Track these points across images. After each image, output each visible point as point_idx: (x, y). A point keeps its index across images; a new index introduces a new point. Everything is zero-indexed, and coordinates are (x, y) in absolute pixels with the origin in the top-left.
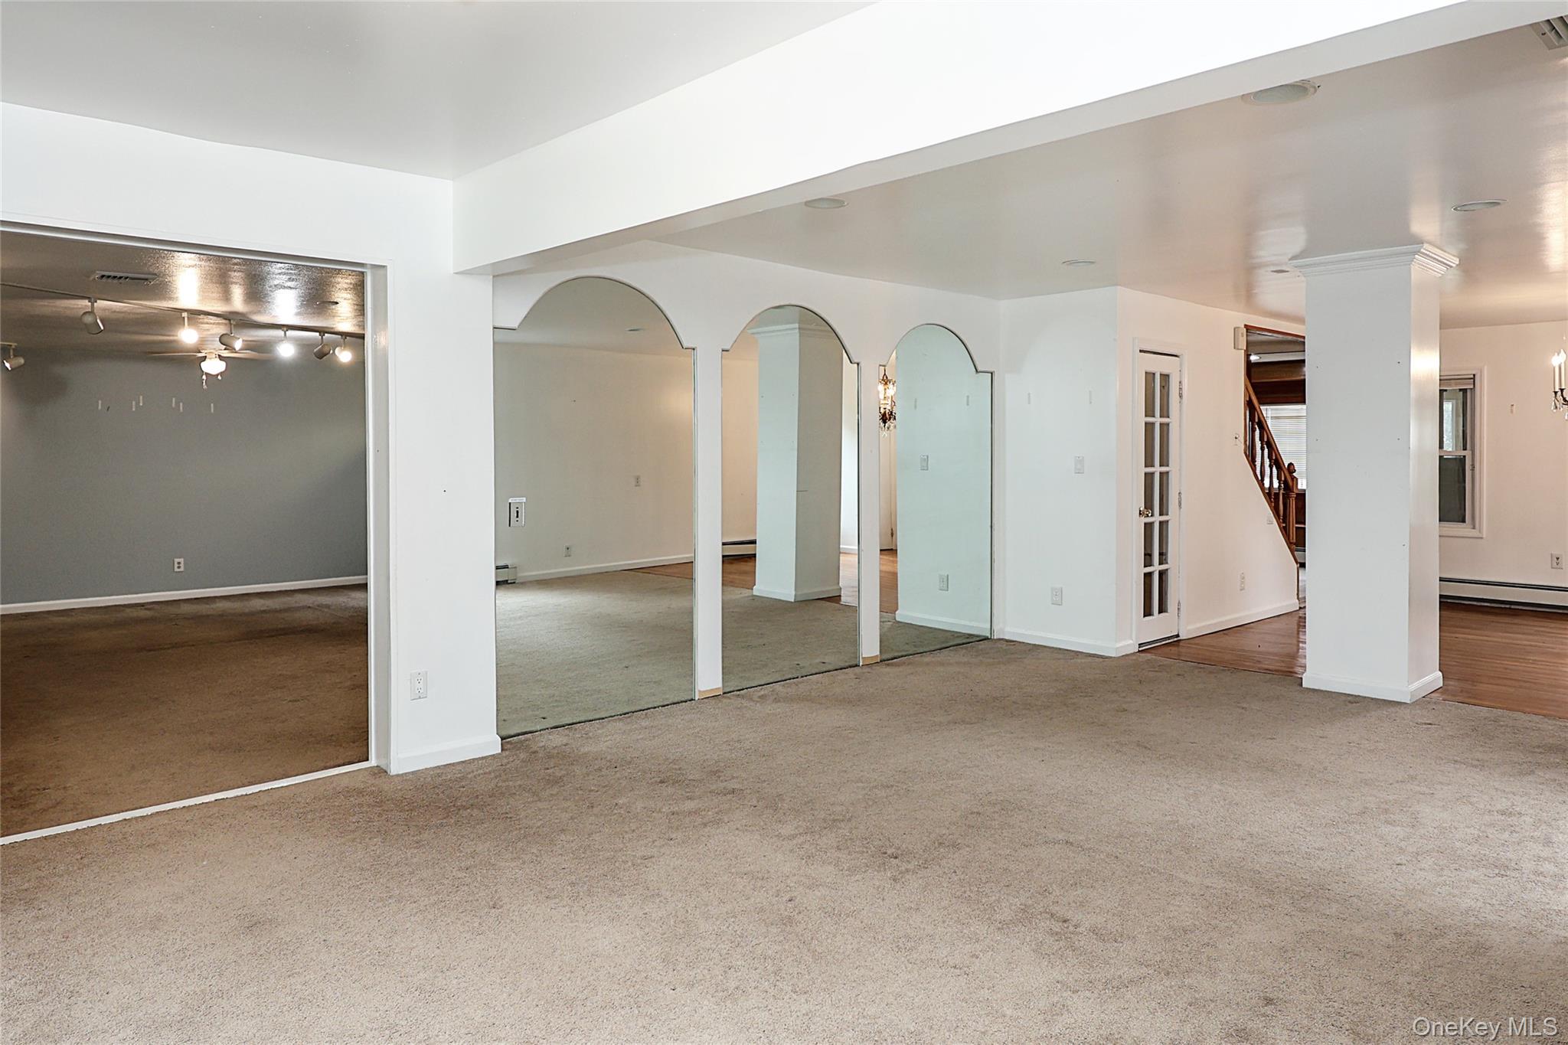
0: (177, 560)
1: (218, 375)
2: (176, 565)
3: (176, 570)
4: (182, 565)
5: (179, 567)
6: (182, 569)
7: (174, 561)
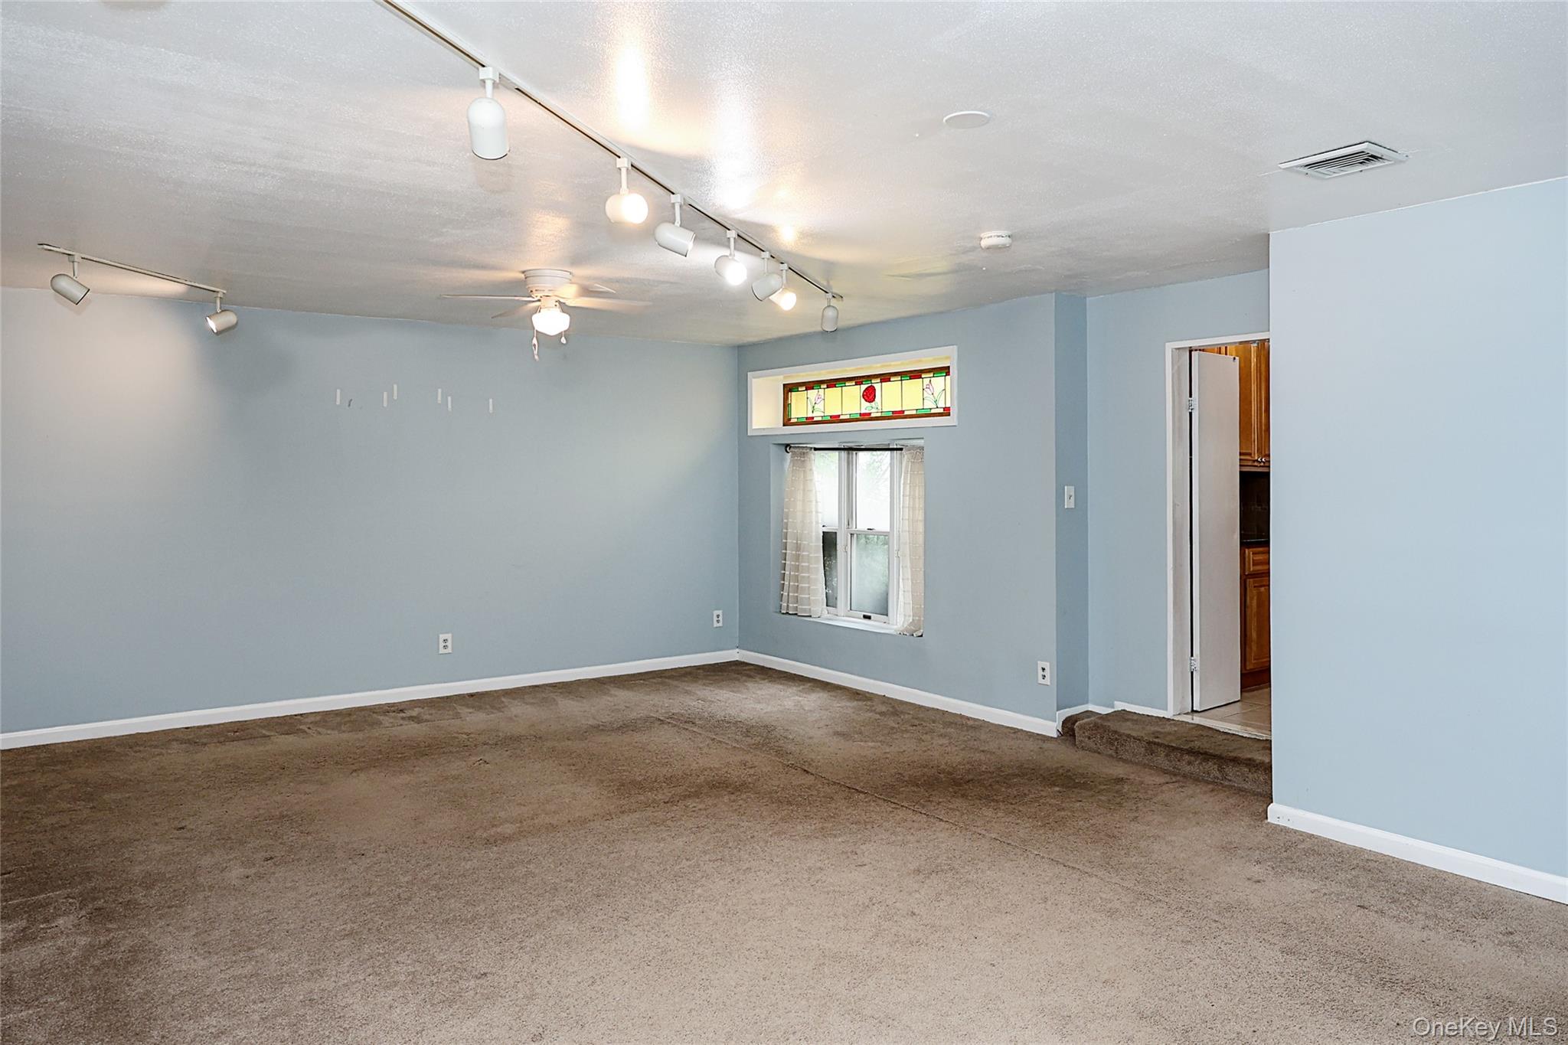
0: (442, 637)
1: (560, 335)
2: (442, 644)
3: (442, 651)
4: (449, 644)
5: (445, 647)
6: (449, 650)
7: (438, 637)
